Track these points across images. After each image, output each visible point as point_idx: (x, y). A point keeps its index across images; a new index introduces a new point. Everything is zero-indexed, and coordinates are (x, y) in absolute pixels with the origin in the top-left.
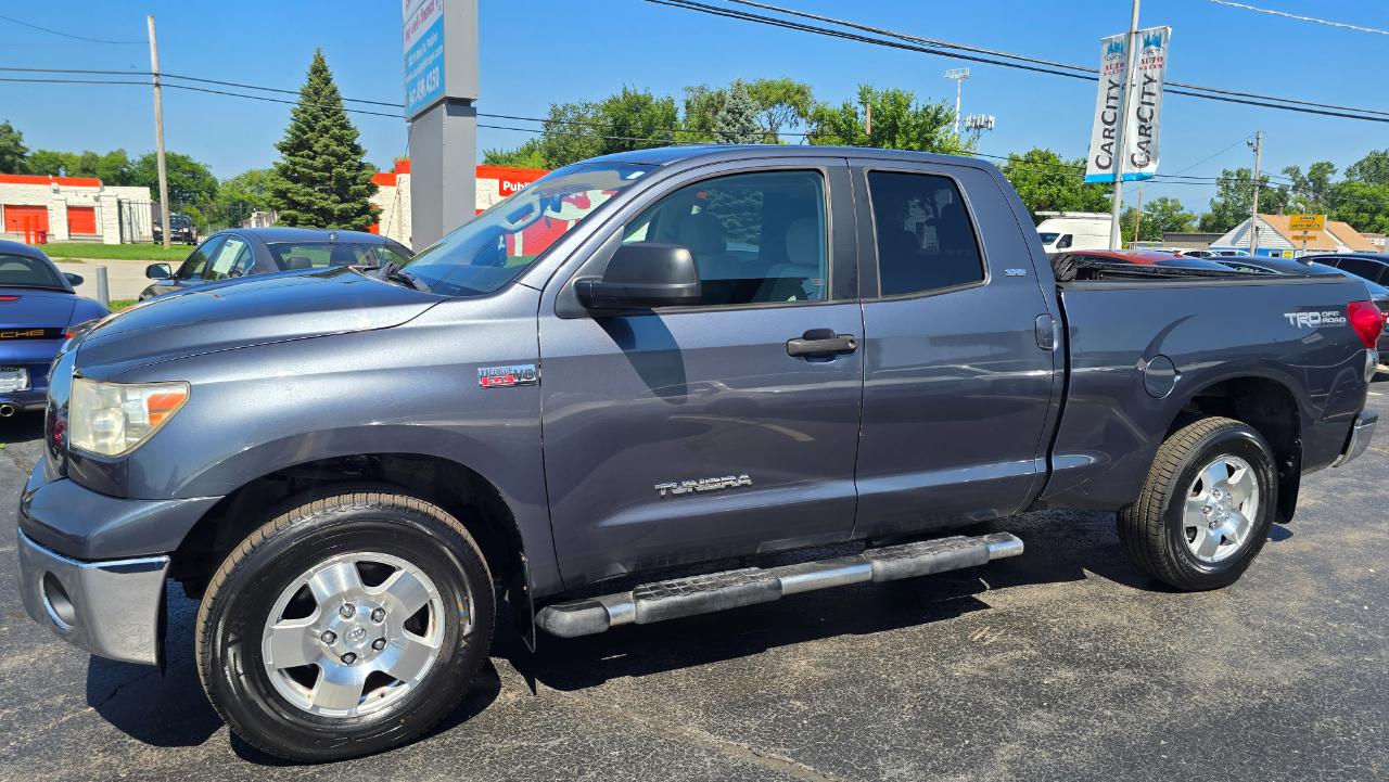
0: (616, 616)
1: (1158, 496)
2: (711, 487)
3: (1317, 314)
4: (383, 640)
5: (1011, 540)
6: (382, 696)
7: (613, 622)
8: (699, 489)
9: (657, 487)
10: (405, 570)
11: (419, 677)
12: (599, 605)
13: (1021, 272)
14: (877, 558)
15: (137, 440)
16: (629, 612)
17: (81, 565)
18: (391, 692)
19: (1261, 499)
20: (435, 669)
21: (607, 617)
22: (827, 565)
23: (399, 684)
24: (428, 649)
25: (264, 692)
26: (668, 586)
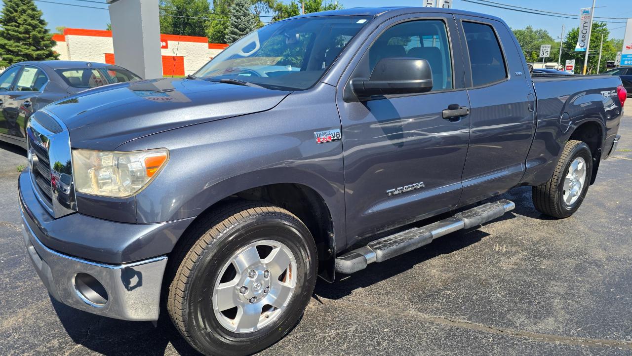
0: (370, 259)
1: (556, 178)
2: (407, 190)
3: (609, 92)
4: (268, 287)
5: (510, 203)
6: (268, 317)
7: (369, 262)
8: (404, 190)
9: (387, 191)
10: (278, 248)
11: (285, 304)
12: (359, 255)
13: (520, 73)
14: (465, 217)
15: (140, 187)
16: (373, 257)
17: (111, 267)
18: (271, 315)
19: (587, 176)
20: (293, 299)
21: (366, 261)
22: (445, 223)
23: (274, 310)
24: (289, 289)
25: (215, 325)
26: (385, 241)
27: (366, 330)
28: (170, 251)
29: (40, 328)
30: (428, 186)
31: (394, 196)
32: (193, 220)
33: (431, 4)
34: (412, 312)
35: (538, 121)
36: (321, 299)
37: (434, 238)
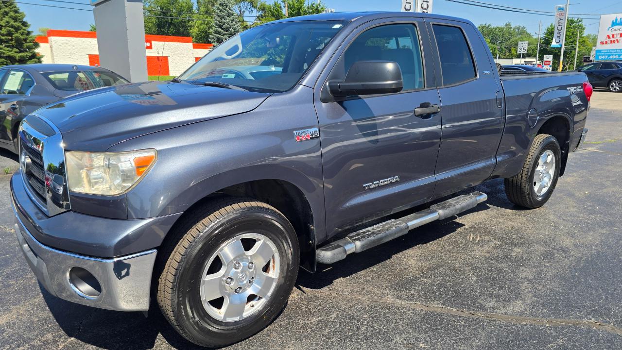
0: (349, 250)
1: (526, 170)
2: (383, 184)
3: (575, 88)
4: (253, 278)
5: (482, 194)
6: (253, 306)
7: (348, 253)
8: (380, 184)
9: (364, 186)
10: (262, 241)
11: (269, 294)
12: (339, 246)
13: (488, 72)
14: (440, 209)
15: (130, 185)
16: (353, 248)
17: (104, 261)
18: (256, 304)
19: (556, 167)
20: (276, 289)
21: (345, 251)
22: (421, 215)
23: (259, 299)
24: (272, 279)
25: (203, 315)
26: (364, 233)
27: (346, 317)
28: (159, 245)
29: (33, 323)
30: (403, 180)
31: (371, 190)
32: (180, 215)
33: (410, 3)
34: (390, 299)
35: (507, 116)
36: (304, 289)
37: (410, 229)
